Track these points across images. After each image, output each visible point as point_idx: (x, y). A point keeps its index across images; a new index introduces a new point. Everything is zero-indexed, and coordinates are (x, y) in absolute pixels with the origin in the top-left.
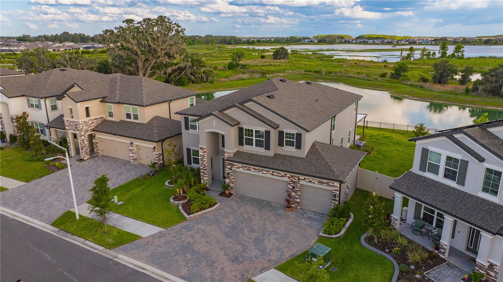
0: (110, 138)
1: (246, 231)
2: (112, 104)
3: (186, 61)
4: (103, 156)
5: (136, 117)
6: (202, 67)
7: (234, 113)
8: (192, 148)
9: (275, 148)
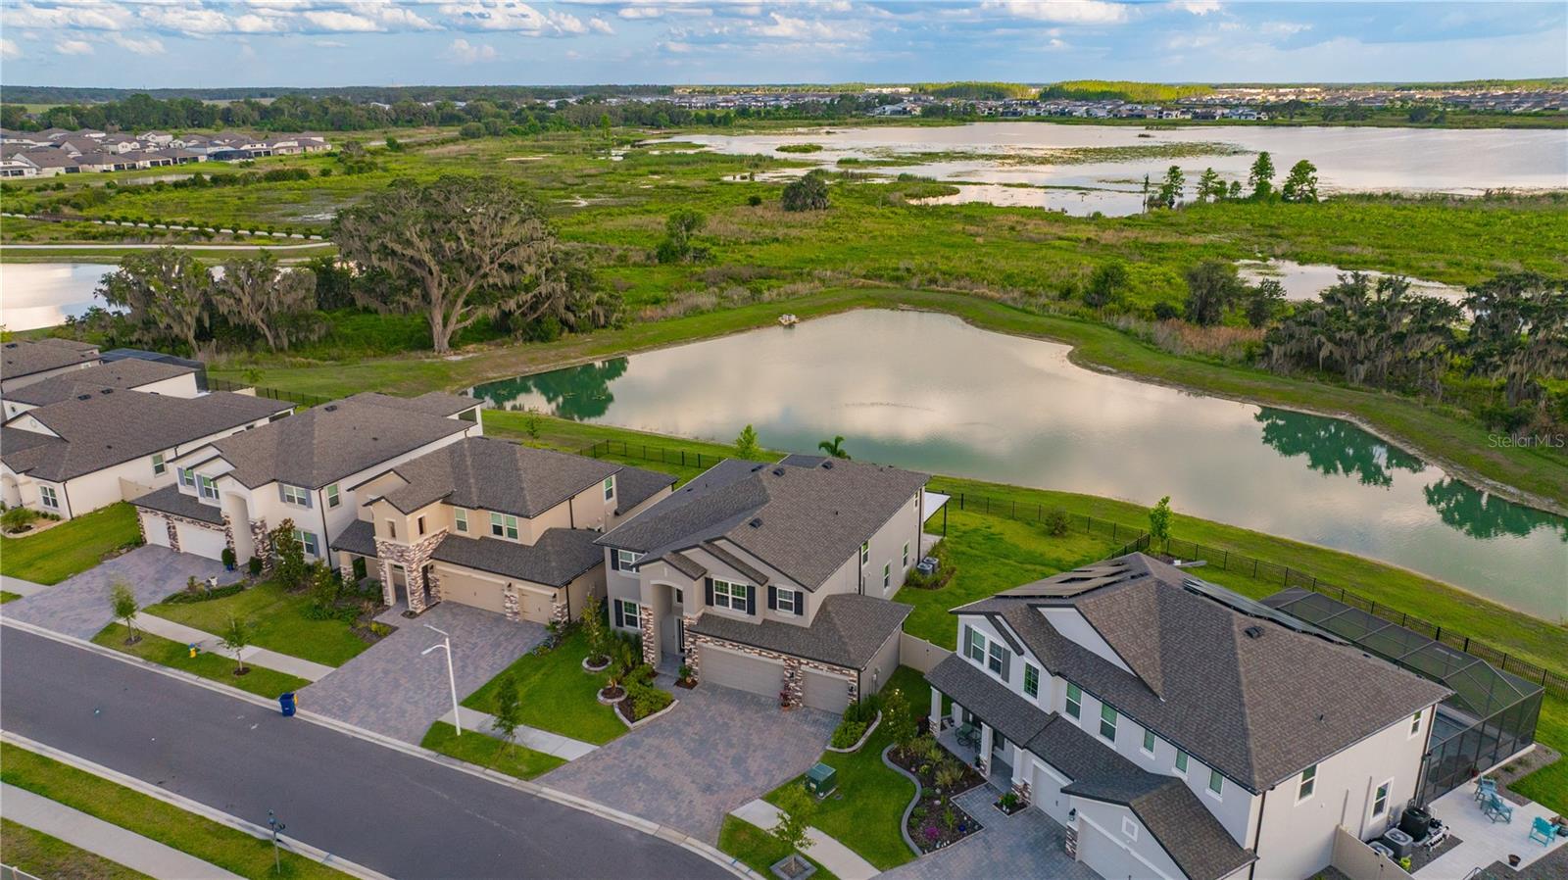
0: (466, 574)
1: (720, 747)
2: (465, 509)
3: (555, 280)
4: (448, 603)
5: (513, 533)
6: (595, 290)
7: (696, 555)
8: (623, 600)
9: (762, 612)
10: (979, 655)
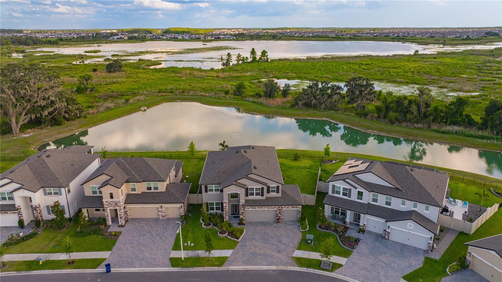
0: (141, 206)
1: (270, 239)
2: (135, 183)
3: (62, 102)
4: (132, 219)
5: (156, 188)
6: (76, 104)
7: (243, 181)
8: (209, 202)
9: (266, 195)
10: (338, 193)
